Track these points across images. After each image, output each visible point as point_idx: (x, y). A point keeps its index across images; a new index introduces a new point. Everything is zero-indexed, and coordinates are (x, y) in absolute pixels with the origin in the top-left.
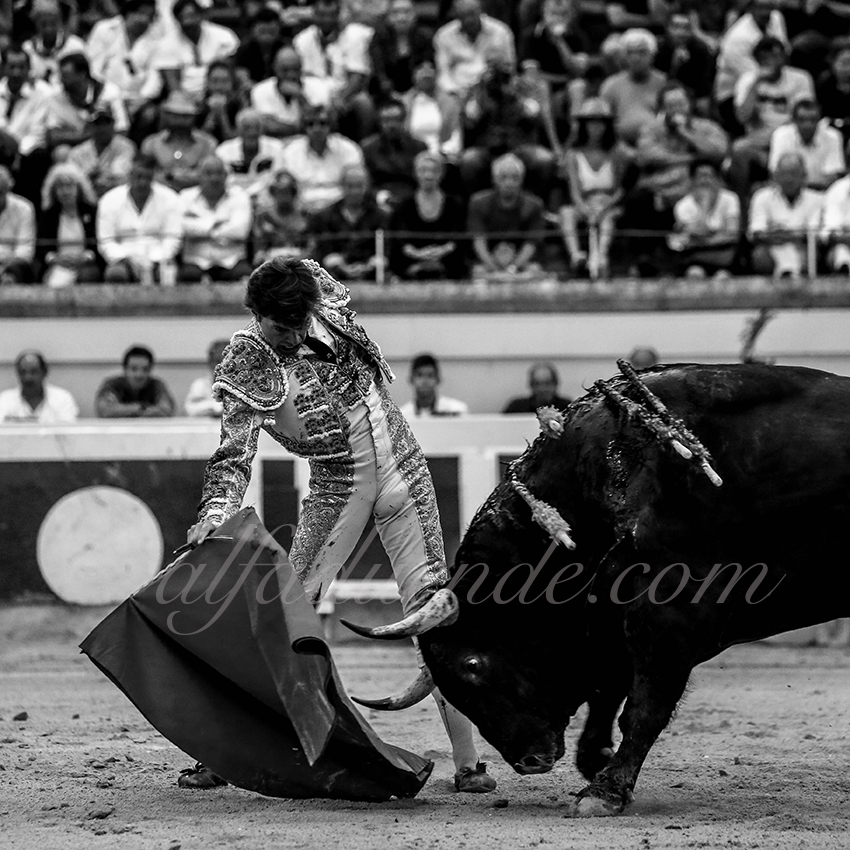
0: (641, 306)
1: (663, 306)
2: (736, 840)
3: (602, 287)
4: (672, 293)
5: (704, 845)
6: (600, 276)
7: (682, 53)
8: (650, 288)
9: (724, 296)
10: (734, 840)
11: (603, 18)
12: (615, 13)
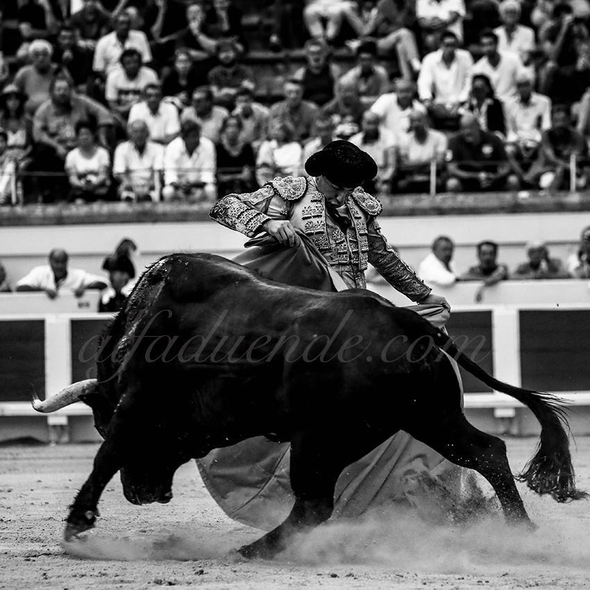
0: (45, 222)
1: (60, 221)
2: (104, 572)
3: (19, 210)
4: (66, 212)
5: (83, 576)
6: (17, 203)
7: (67, 54)
8: (51, 210)
9: (100, 215)
10: (103, 572)
11: (17, 32)
12: (25, 28)
